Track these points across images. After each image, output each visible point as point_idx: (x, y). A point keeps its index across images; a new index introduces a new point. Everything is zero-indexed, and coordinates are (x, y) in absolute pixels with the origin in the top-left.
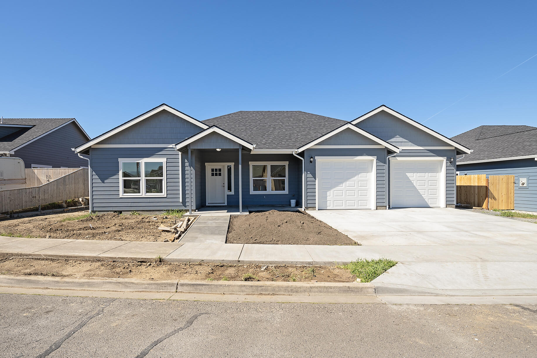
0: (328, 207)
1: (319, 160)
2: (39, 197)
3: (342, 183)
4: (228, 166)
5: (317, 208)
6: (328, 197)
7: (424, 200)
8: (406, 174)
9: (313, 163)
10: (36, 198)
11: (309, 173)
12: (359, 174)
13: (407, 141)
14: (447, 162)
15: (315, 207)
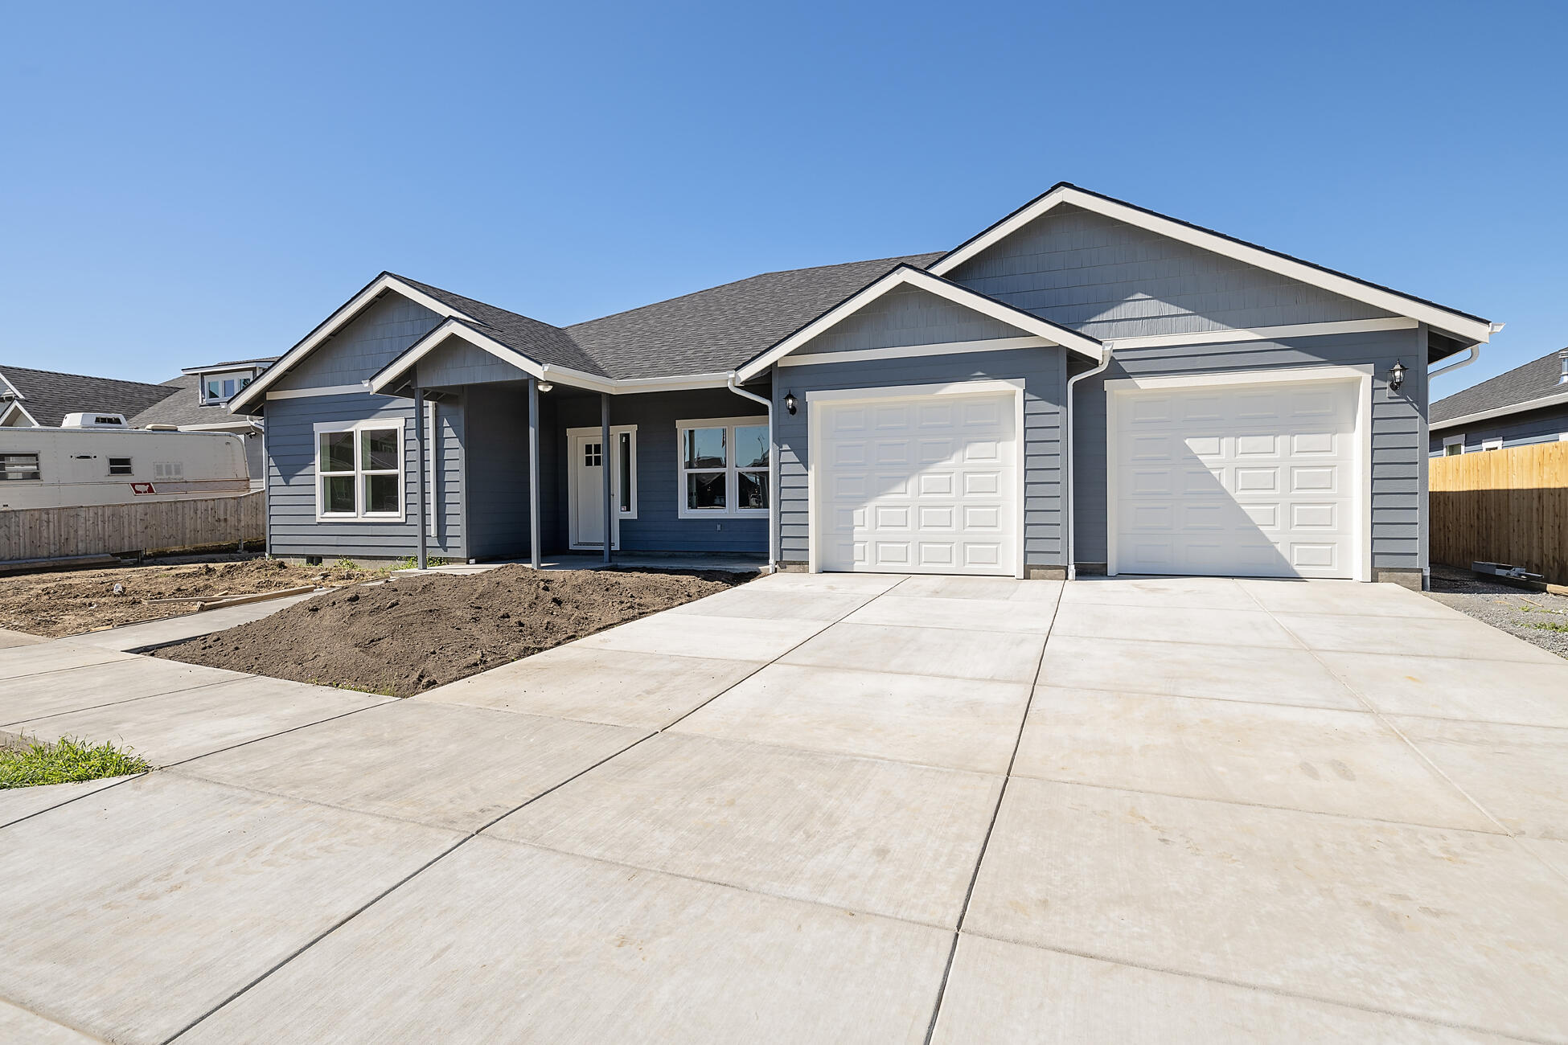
0: (856, 564)
1: (819, 403)
2: (239, 521)
3: (906, 479)
4: (622, 435)
5: (812, 567)
6: (856, 529)
7: (1271, 546)
8: (1187, 441)
9: (798, 412)
10: (229, 523)
11: (786, 447)
12: (966, 447)
13: (1183, 311)
14: (1379, 384)
15: (807, 563)
